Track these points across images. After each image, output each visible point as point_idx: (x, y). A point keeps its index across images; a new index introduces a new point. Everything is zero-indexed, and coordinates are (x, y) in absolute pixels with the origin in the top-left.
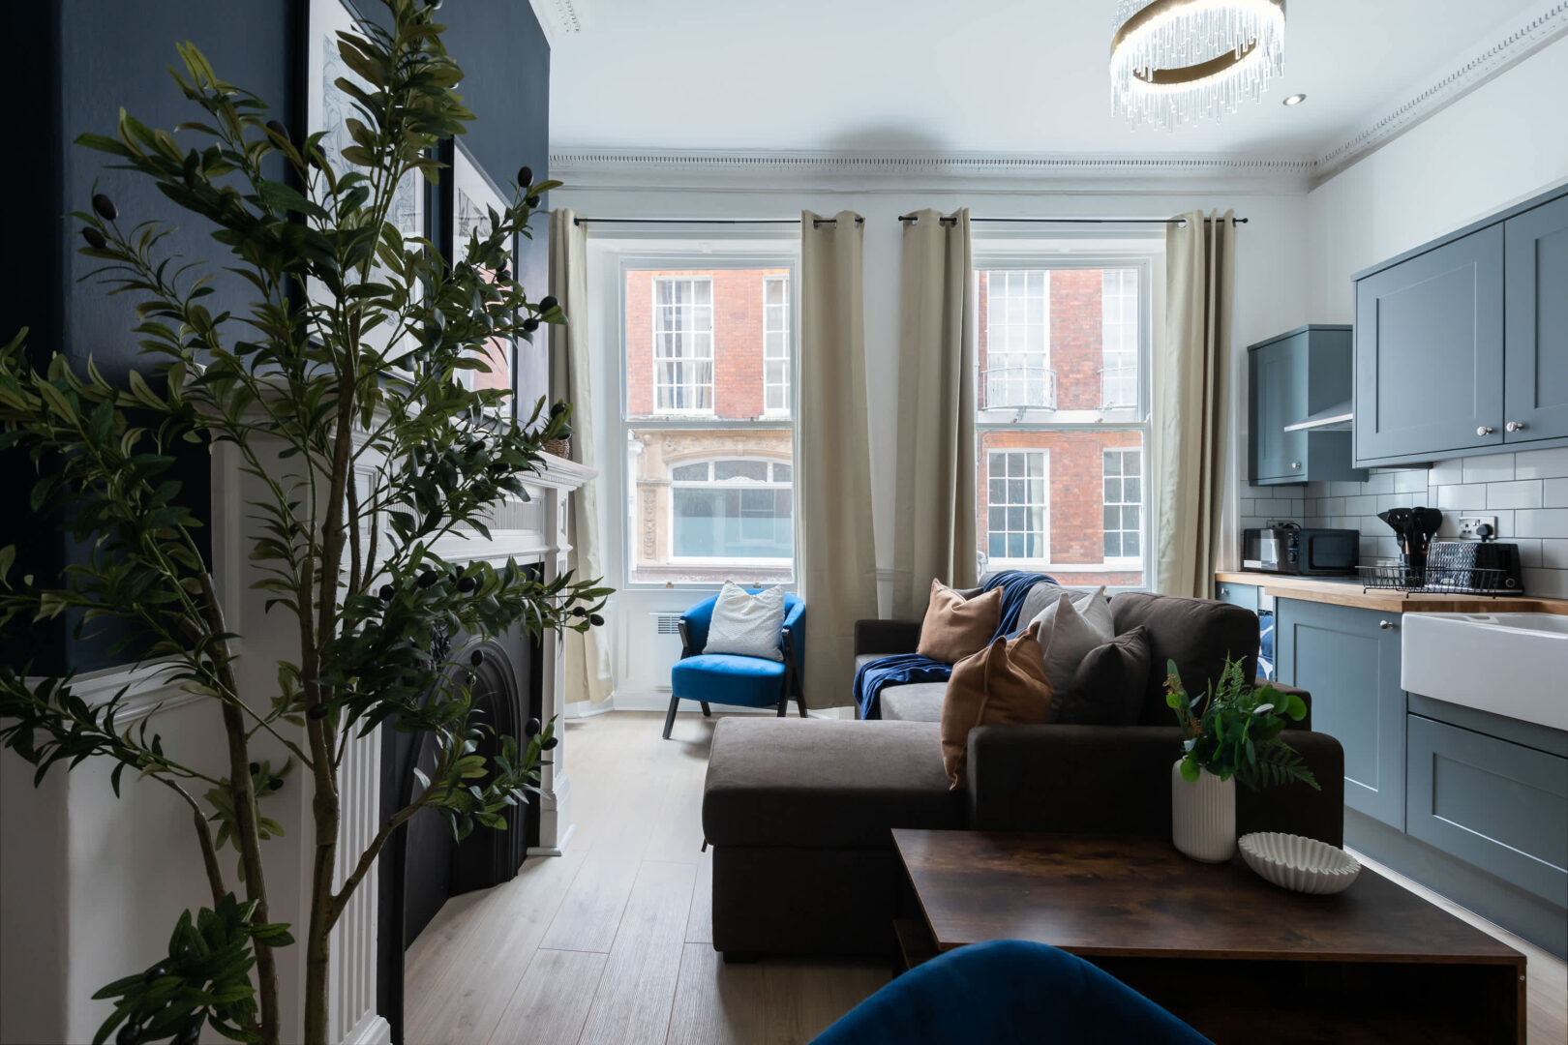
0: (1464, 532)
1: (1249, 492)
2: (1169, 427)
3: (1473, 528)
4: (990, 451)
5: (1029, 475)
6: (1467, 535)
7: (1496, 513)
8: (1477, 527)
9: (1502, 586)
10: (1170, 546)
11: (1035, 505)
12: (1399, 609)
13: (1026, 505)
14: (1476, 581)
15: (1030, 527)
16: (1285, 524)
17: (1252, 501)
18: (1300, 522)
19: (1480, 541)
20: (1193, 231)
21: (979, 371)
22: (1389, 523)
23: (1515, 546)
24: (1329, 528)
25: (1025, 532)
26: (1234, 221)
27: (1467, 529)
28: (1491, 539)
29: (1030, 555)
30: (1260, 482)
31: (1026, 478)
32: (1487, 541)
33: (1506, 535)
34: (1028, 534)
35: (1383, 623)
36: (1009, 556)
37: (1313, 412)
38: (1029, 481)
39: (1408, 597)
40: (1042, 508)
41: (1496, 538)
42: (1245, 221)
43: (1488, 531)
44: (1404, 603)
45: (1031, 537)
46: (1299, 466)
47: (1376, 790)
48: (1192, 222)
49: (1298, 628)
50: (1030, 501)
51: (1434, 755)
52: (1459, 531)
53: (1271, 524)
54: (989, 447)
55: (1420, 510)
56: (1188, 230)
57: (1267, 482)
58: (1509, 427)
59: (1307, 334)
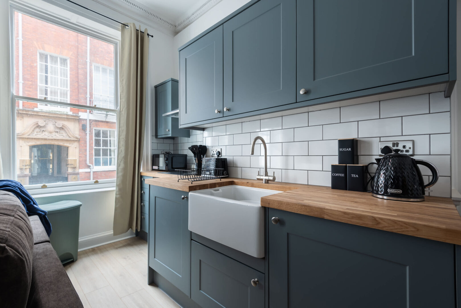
0: (213, 154)
1: (155, 140)
2: (122, 111)
3: (215, 153)
4: (94, 128)
5: (110, 138)
6: (213, 155)
7: (221, 147)
8: (216, 152)
9: (223, 175)
10: (122, 162)
11: (112, 148)
12: (187, 190)
13: (109, 148)
14: (216, 174)
15: (110, 155)
16: (168, 152)
17: (157, 144)
18: (172, 152)
19: (217, 157)
20: (131, 31)
21: (90, 99)
22: (191, 151)
23: (226, 159)
24: (180, 154)
25: (109, 157)
26: (148, 35)
27: (213, 153)
28: (220, 157)
29: (110, 164)
30: (159, 137)
31: (109, 139)
32: (219, 157)
33: (224, 156)
34: (110, 158)
35: (183, 196)
36: (102, 165)
37: (172, 110)
38: (110, 140)
39: (192, 183)
40: (115, 149)
41: (221, 156)
42: (152, 36)
43: (219, 153)
44: (190, 187)
45: (111, 159)
46: (169, 131)
47: (181, 277)
48: (131, 27)
49: (156, 198)
50: (110, 146)
51: (200, 260)
52: (211, 155)
53: (163, 152)
54: (94, 127)
55: (201, 146)
56: (129, 30)
57: (160, 137)
58: (225, 110)
59: (170, 82)
